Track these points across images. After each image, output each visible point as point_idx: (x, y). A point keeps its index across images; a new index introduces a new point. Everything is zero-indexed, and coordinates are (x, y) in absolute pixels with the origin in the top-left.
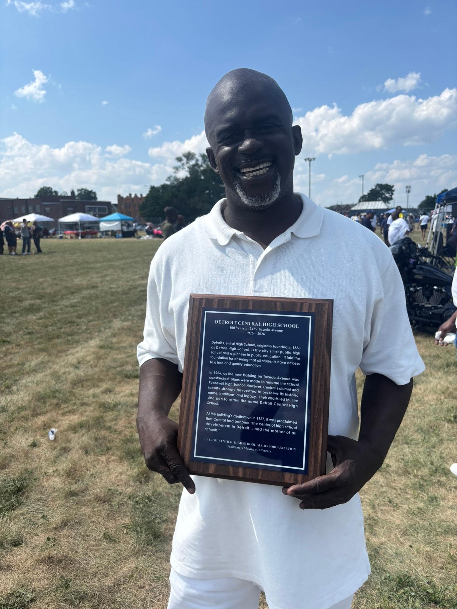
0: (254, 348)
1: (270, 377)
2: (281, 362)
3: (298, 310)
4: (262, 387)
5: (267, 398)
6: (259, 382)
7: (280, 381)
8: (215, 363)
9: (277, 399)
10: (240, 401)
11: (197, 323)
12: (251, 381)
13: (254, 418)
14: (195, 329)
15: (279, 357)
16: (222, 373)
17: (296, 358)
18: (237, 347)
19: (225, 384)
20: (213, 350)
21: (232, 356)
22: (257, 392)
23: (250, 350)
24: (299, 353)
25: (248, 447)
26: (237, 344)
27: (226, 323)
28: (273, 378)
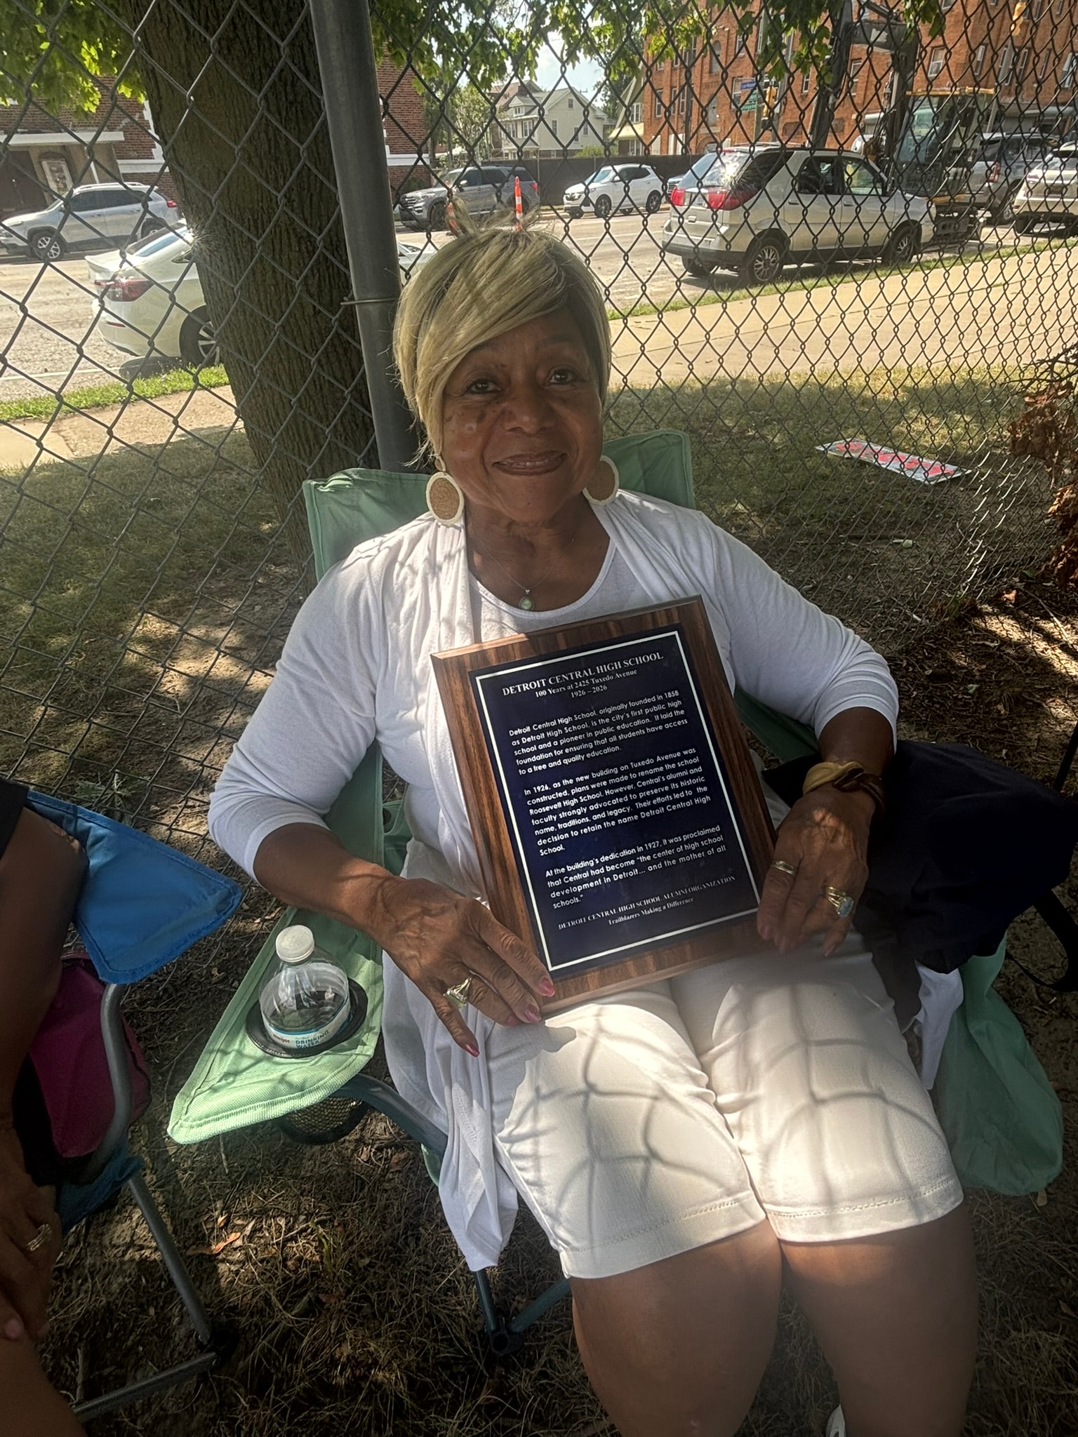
0: (595, 718)
1: (643, 763)
2: (653, 729)
3: (651, 627)
4: (635, 785)
5: (652, 803)
6: (626, 778)
7: (663, 763)
8: (530, 770)
9: (668, 798)
10: (603, 826)
11: (468, 705)
12: (611, 781)
13: (640, 849)
15: (647, 720)
16: (550, 786)
17: (677, 713)
18: (562, 726)
19: (562, 804)
20: (518, 747)
21: (558, 748)
22: (629, 798)
23: (589, 724)
24: (679, 702)
25: (648, 907)
26: (560, 721)
27: (526, 687)
28: (651, 761)
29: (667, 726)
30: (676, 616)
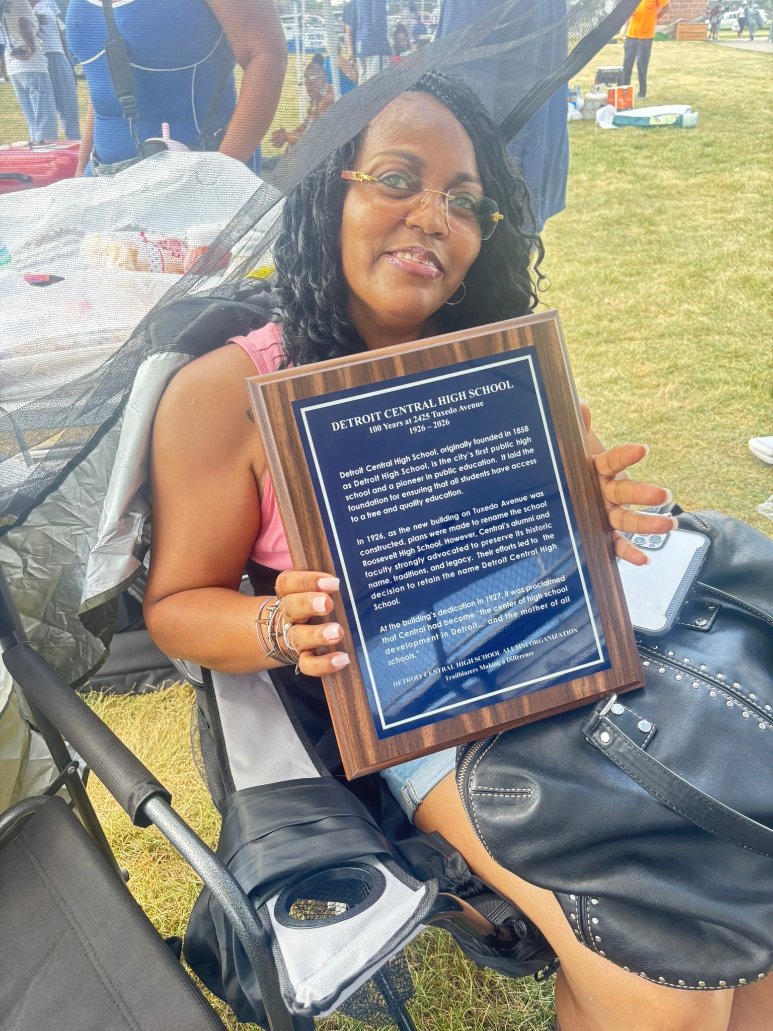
0: (436, 458)
1: (487, 508)
2: (499, 470)
3: (501, 350)
4: (477, 533)
5: (494, 552)
6: (467, 525)
7: (507, 508)
8: (363, 517)
9: (512, 546)
10: (441, 577)
11: (292, 441)
12: (451, 529)
13: (480, 601)
14: (291, 458)
15: (493, 460)
16: (385, 534)
17: (525, 451)
18: (398, 467)
19: (398, 555)
20: (349, 492)
21: (395, 492)
22: (470, 547)
23: (429, 465)
24: (529, 439)
25: (486, 662)
26: (398, 461)
27: (358, 421)
28: (493, 506)
29: (515, 466)
30: (529, 336)
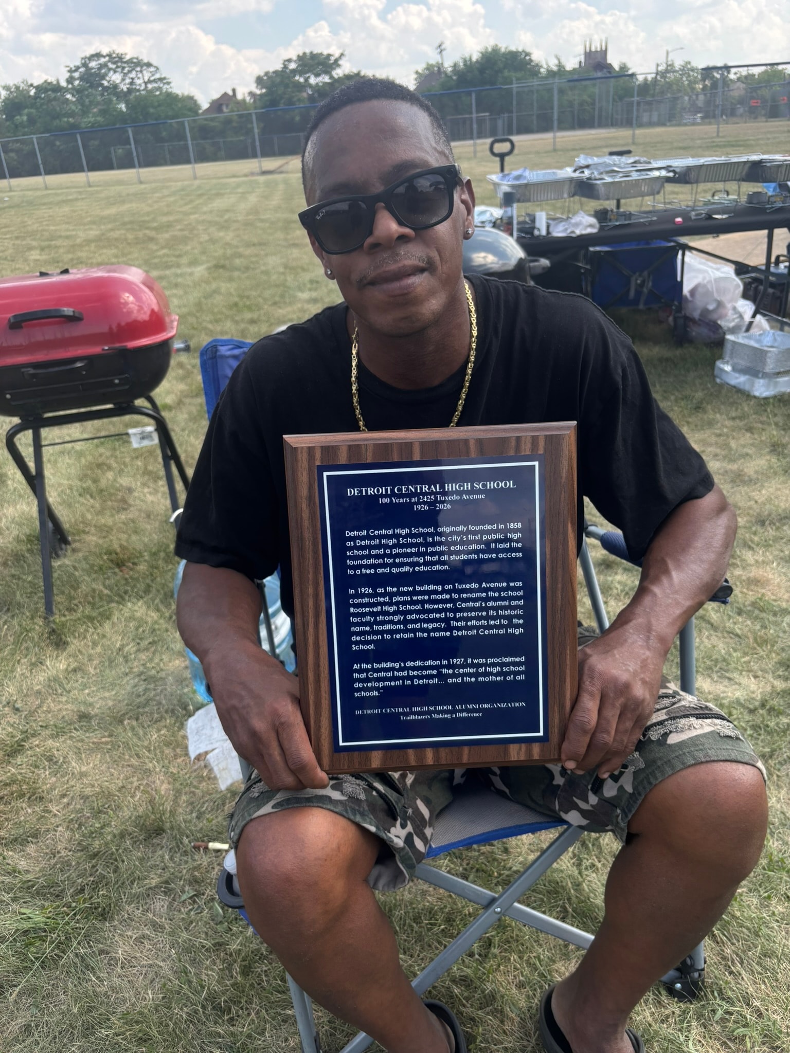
0: (432, 535)
1: (468, 586)
2: (486, 556)
3: (512, 453)
4: (455, 605)
5: (466, 624)
6: (448, 596)
7: (486, 590)
8: (358, 572)
9: (484, 622)
10: (415, 635)
11: (310, 498)
12: (433, 597)
13: (445, 662)
15: (483, 546)
16: (374, 589)
17: (514, 545)
18: (397, 536)
19: (382, 609)
20: (351, 549)
21: (390, 556)
22: (446, 615)
23: (425, 539)
24: (519, 535)
25: (438, 712)
26: (398, 531)
27: (371, 491)
28: (474, 586)
29: (501, 556)
30: (542, 444)
